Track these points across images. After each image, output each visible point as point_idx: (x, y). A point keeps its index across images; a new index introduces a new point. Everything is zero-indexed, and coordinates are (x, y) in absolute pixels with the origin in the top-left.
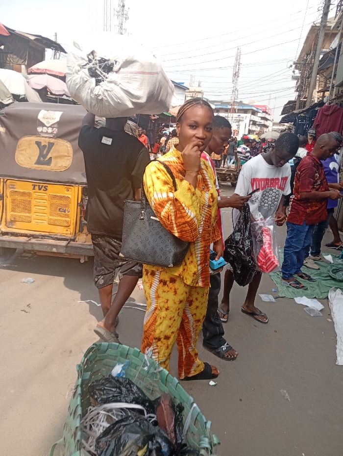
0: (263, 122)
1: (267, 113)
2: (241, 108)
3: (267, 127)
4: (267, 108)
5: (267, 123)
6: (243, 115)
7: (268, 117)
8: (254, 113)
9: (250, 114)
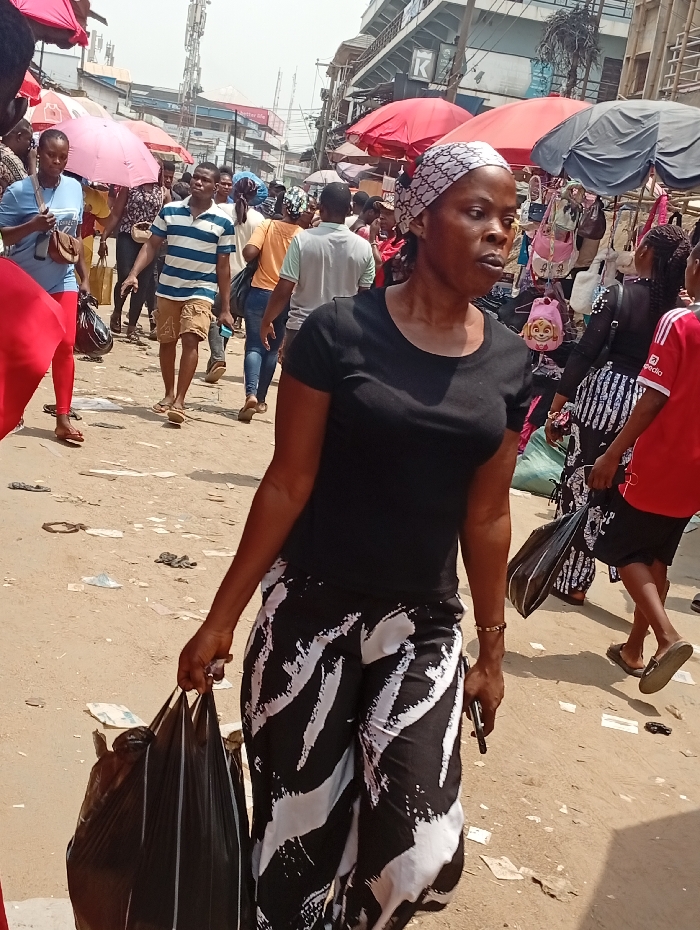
0: (258, 153)
1: (270, 131)
2: (204, 113)
3: (269, 169)
4: (271, 119)
5: (271, 158)
6: (208, 134)
7: (271, 140)
8: (236, 130)
9: (227, 134)
